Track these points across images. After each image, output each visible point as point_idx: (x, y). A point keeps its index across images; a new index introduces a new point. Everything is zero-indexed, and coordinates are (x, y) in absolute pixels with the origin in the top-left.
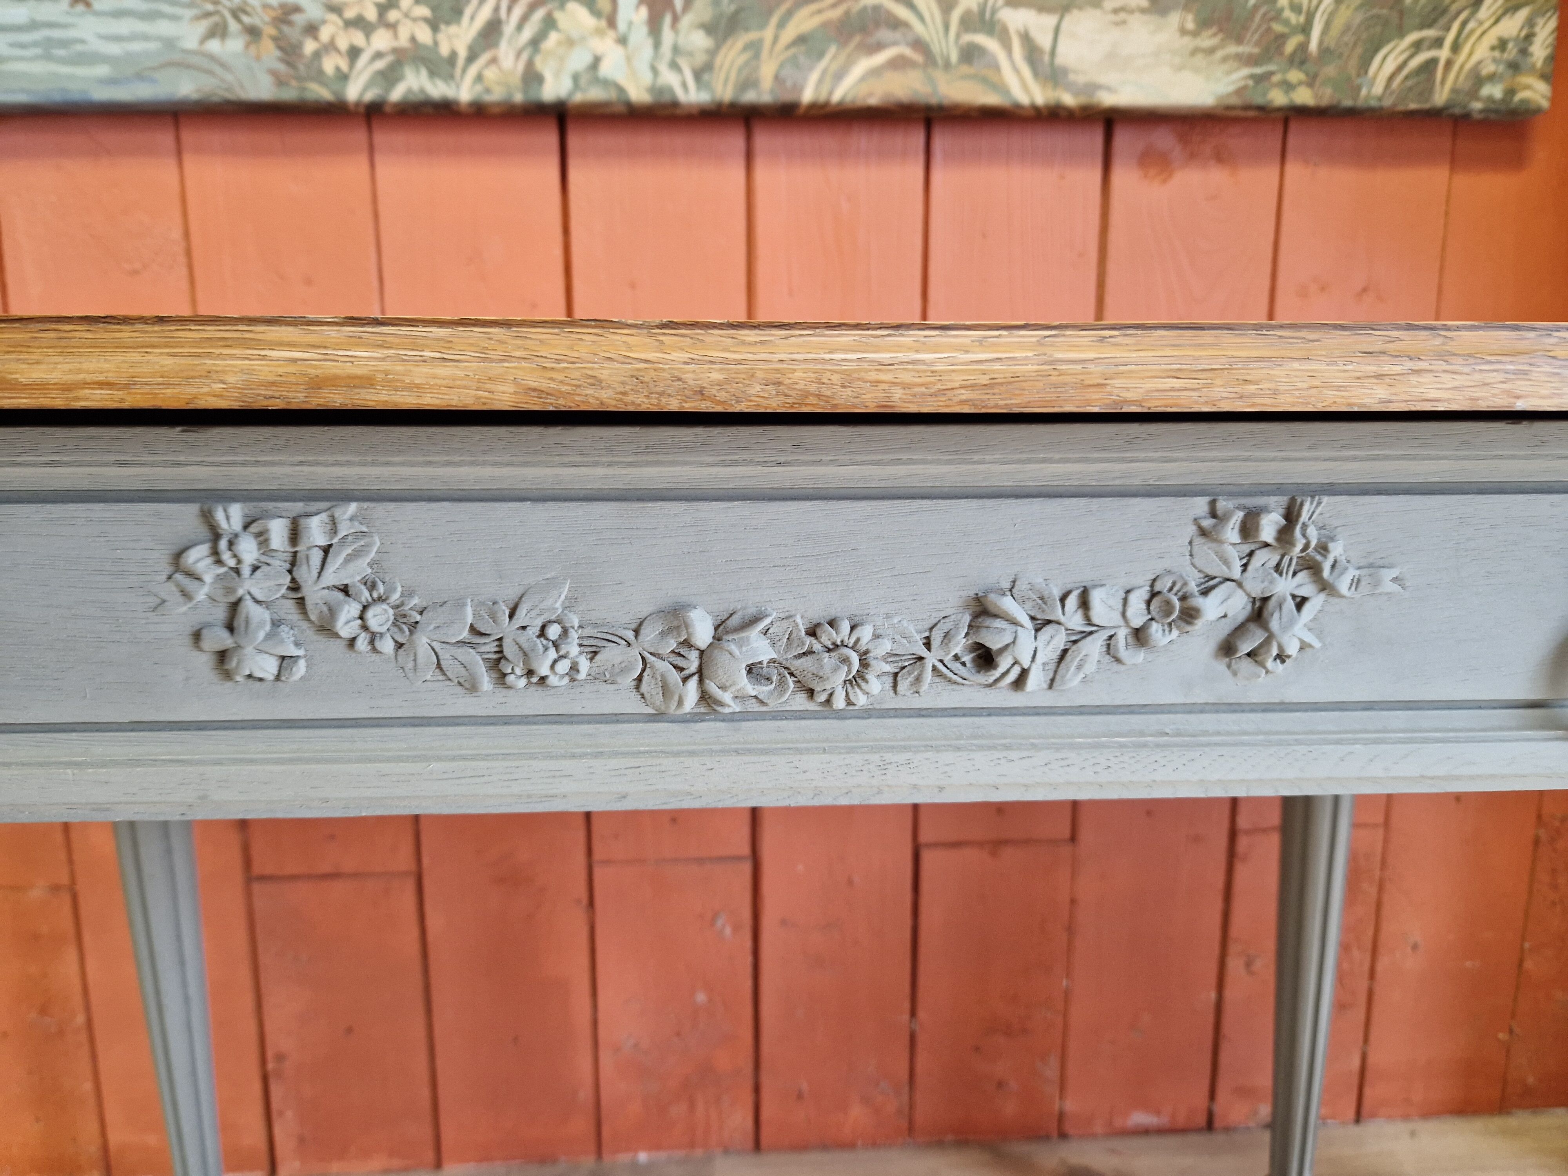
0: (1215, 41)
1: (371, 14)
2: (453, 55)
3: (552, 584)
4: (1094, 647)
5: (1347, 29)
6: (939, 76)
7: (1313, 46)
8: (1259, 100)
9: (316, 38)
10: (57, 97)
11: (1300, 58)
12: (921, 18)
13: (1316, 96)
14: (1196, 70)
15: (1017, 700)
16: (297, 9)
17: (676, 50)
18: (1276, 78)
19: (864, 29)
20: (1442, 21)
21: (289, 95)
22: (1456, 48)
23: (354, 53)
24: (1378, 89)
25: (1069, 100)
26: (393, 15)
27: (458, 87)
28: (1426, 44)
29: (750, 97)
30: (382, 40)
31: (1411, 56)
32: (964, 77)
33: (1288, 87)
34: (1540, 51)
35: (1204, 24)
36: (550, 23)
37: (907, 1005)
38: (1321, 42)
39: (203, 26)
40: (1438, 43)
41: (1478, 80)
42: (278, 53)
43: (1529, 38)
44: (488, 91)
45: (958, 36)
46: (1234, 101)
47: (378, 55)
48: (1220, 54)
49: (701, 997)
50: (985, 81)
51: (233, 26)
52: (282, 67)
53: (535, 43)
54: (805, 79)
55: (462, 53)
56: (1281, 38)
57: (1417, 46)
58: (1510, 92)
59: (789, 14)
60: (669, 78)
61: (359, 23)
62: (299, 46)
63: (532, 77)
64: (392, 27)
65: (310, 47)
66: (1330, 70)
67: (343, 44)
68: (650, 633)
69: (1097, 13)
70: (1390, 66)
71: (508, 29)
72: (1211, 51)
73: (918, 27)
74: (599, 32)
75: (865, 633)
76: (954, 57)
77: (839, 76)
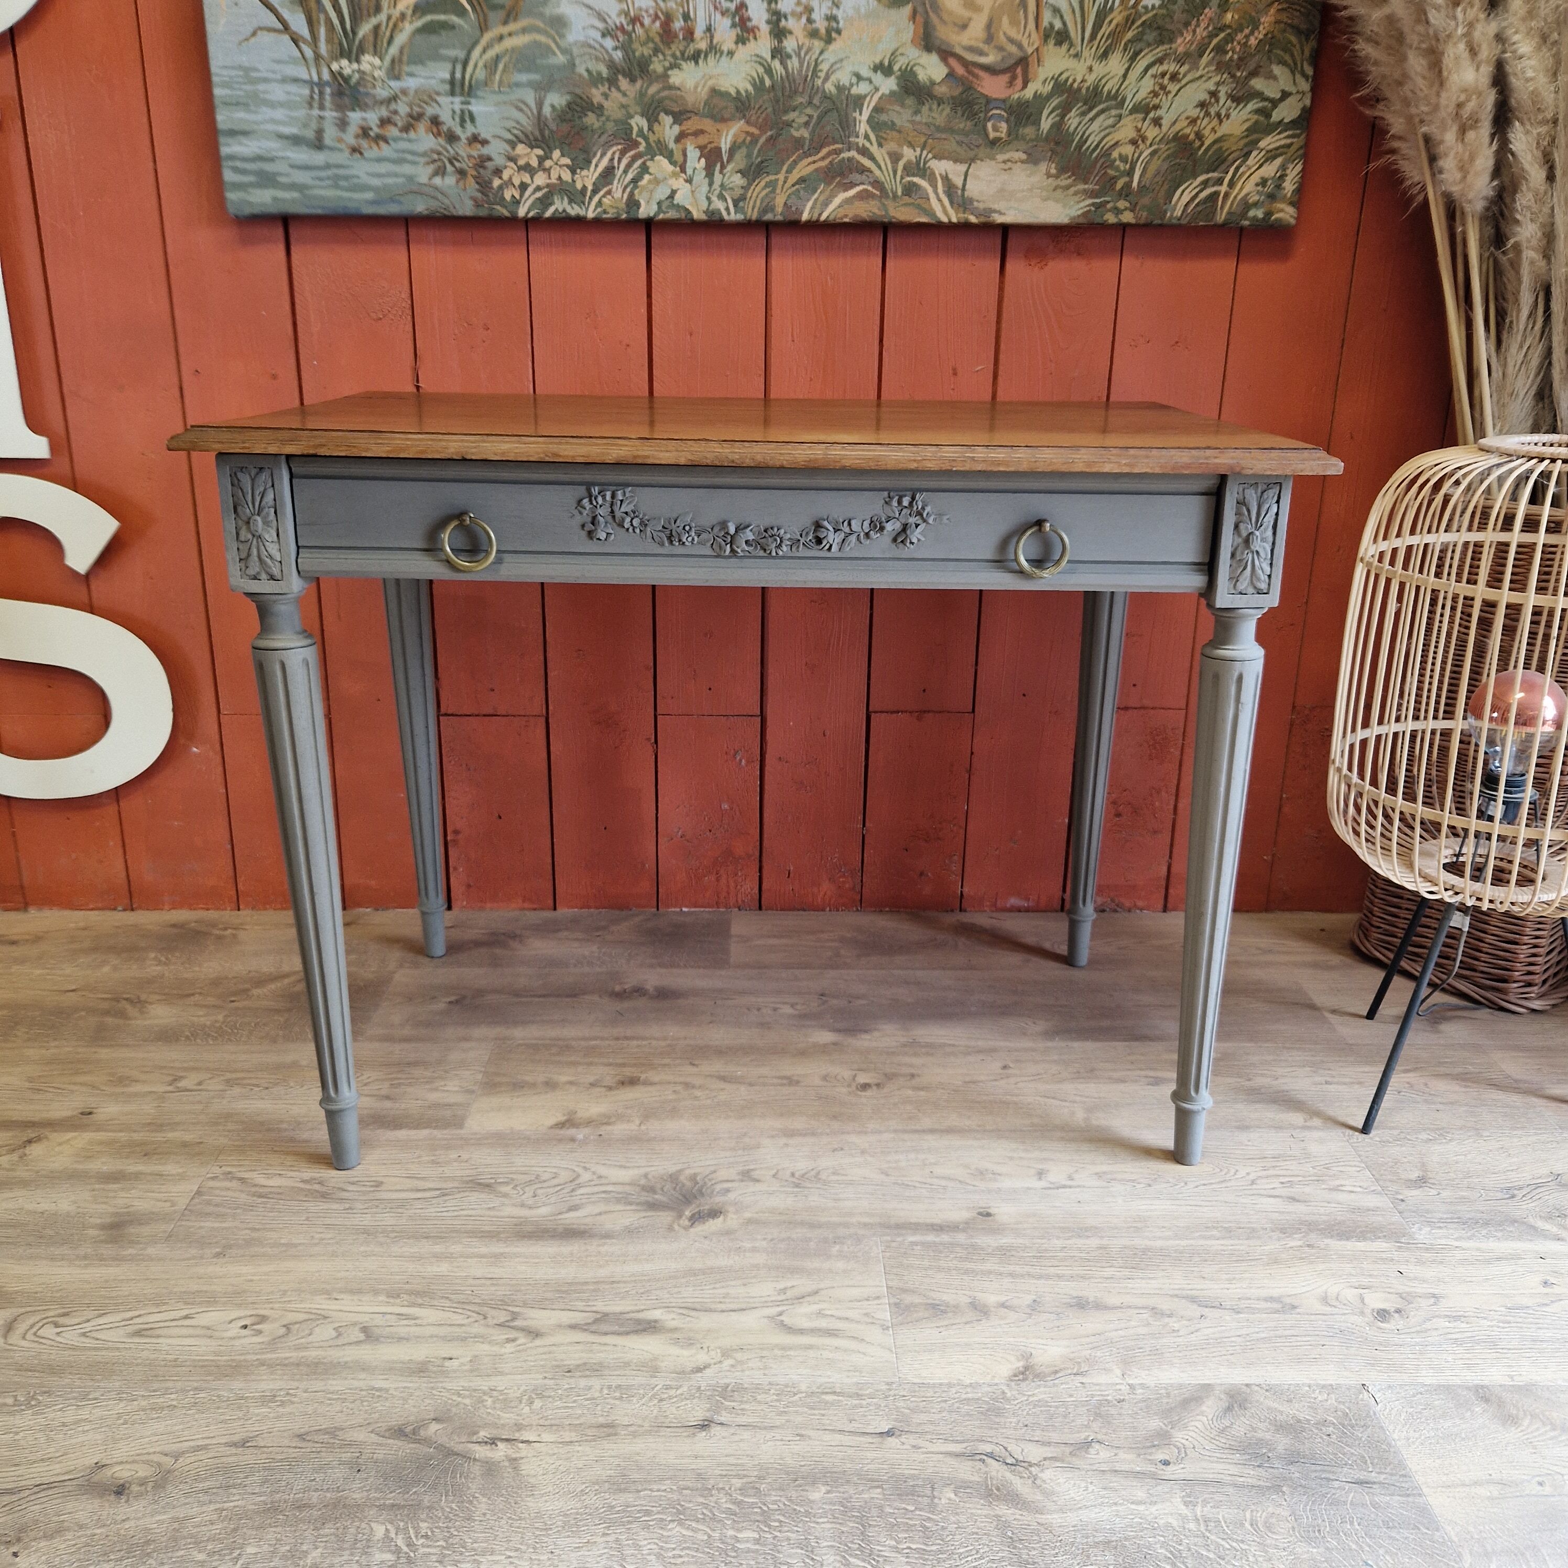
0: (1070, 181)
1: (534, 163)
2: (585, 188)
3: (687, 513)
4: (853, 538)
5: (1158, 173)
6: (890, 204)
7: (1135, 184)
9: (501, 178)
10: (341, 211)
11: (1126, 192)
12: (879, 167)
14: (1057, 201)
15: (828, 555)
16: (490, 159)
17: (722, 185)
18: (1109, 206)
19: (842, 174)
20: (1223, 167)
21: (483, 213)
22: (1231, 185)
23: (523, 187)
24: (1178, 213)
25: (973, 219)
26: (548, 163)
27: (587, 209)
28: (1211, 183)
29: (769, 217)
30: (540, 179)
31: (1201, 191)
32: (906, 205)
33: (1117, 211)
34: (1289, 186)
35: (1062, 170)
36: (644, 169)
37: (861, 817)
38: (1139, 182)
39: (431, 169)
40: (1220, 182)
41: (1246, 206)
42: (477, 186)
43: (1282, 177)
44: (605, 212)
45: (902, 178)
46: (1081, 220)
47: (539, 188)
48: (1073, 189)
49: (725, 806)
50: (919, 207)
51: (449, 168)
52: (479, 195)
53: (635, 181)
54: (805, 206)
55: (590, 188)
56: (1114, 180)
57: (1205, 184)
58: (1269, 214)
59: (795, 163)
60: (719, 205)
61: (527, 168)
62: (490, 182)
63: (633, 203)
64: (548, 171)
65: (496, 183)
66: (1146, 201)
67: (517, 182)
68: (716, 530)
69: (993, 163)
70: (1186, 198)
71: (619, 173)
72: (1067, 188)
73: (877, 172)
74: (674, 175)
75: (782, 531)
76: (899, 193)
77: (826, 204)
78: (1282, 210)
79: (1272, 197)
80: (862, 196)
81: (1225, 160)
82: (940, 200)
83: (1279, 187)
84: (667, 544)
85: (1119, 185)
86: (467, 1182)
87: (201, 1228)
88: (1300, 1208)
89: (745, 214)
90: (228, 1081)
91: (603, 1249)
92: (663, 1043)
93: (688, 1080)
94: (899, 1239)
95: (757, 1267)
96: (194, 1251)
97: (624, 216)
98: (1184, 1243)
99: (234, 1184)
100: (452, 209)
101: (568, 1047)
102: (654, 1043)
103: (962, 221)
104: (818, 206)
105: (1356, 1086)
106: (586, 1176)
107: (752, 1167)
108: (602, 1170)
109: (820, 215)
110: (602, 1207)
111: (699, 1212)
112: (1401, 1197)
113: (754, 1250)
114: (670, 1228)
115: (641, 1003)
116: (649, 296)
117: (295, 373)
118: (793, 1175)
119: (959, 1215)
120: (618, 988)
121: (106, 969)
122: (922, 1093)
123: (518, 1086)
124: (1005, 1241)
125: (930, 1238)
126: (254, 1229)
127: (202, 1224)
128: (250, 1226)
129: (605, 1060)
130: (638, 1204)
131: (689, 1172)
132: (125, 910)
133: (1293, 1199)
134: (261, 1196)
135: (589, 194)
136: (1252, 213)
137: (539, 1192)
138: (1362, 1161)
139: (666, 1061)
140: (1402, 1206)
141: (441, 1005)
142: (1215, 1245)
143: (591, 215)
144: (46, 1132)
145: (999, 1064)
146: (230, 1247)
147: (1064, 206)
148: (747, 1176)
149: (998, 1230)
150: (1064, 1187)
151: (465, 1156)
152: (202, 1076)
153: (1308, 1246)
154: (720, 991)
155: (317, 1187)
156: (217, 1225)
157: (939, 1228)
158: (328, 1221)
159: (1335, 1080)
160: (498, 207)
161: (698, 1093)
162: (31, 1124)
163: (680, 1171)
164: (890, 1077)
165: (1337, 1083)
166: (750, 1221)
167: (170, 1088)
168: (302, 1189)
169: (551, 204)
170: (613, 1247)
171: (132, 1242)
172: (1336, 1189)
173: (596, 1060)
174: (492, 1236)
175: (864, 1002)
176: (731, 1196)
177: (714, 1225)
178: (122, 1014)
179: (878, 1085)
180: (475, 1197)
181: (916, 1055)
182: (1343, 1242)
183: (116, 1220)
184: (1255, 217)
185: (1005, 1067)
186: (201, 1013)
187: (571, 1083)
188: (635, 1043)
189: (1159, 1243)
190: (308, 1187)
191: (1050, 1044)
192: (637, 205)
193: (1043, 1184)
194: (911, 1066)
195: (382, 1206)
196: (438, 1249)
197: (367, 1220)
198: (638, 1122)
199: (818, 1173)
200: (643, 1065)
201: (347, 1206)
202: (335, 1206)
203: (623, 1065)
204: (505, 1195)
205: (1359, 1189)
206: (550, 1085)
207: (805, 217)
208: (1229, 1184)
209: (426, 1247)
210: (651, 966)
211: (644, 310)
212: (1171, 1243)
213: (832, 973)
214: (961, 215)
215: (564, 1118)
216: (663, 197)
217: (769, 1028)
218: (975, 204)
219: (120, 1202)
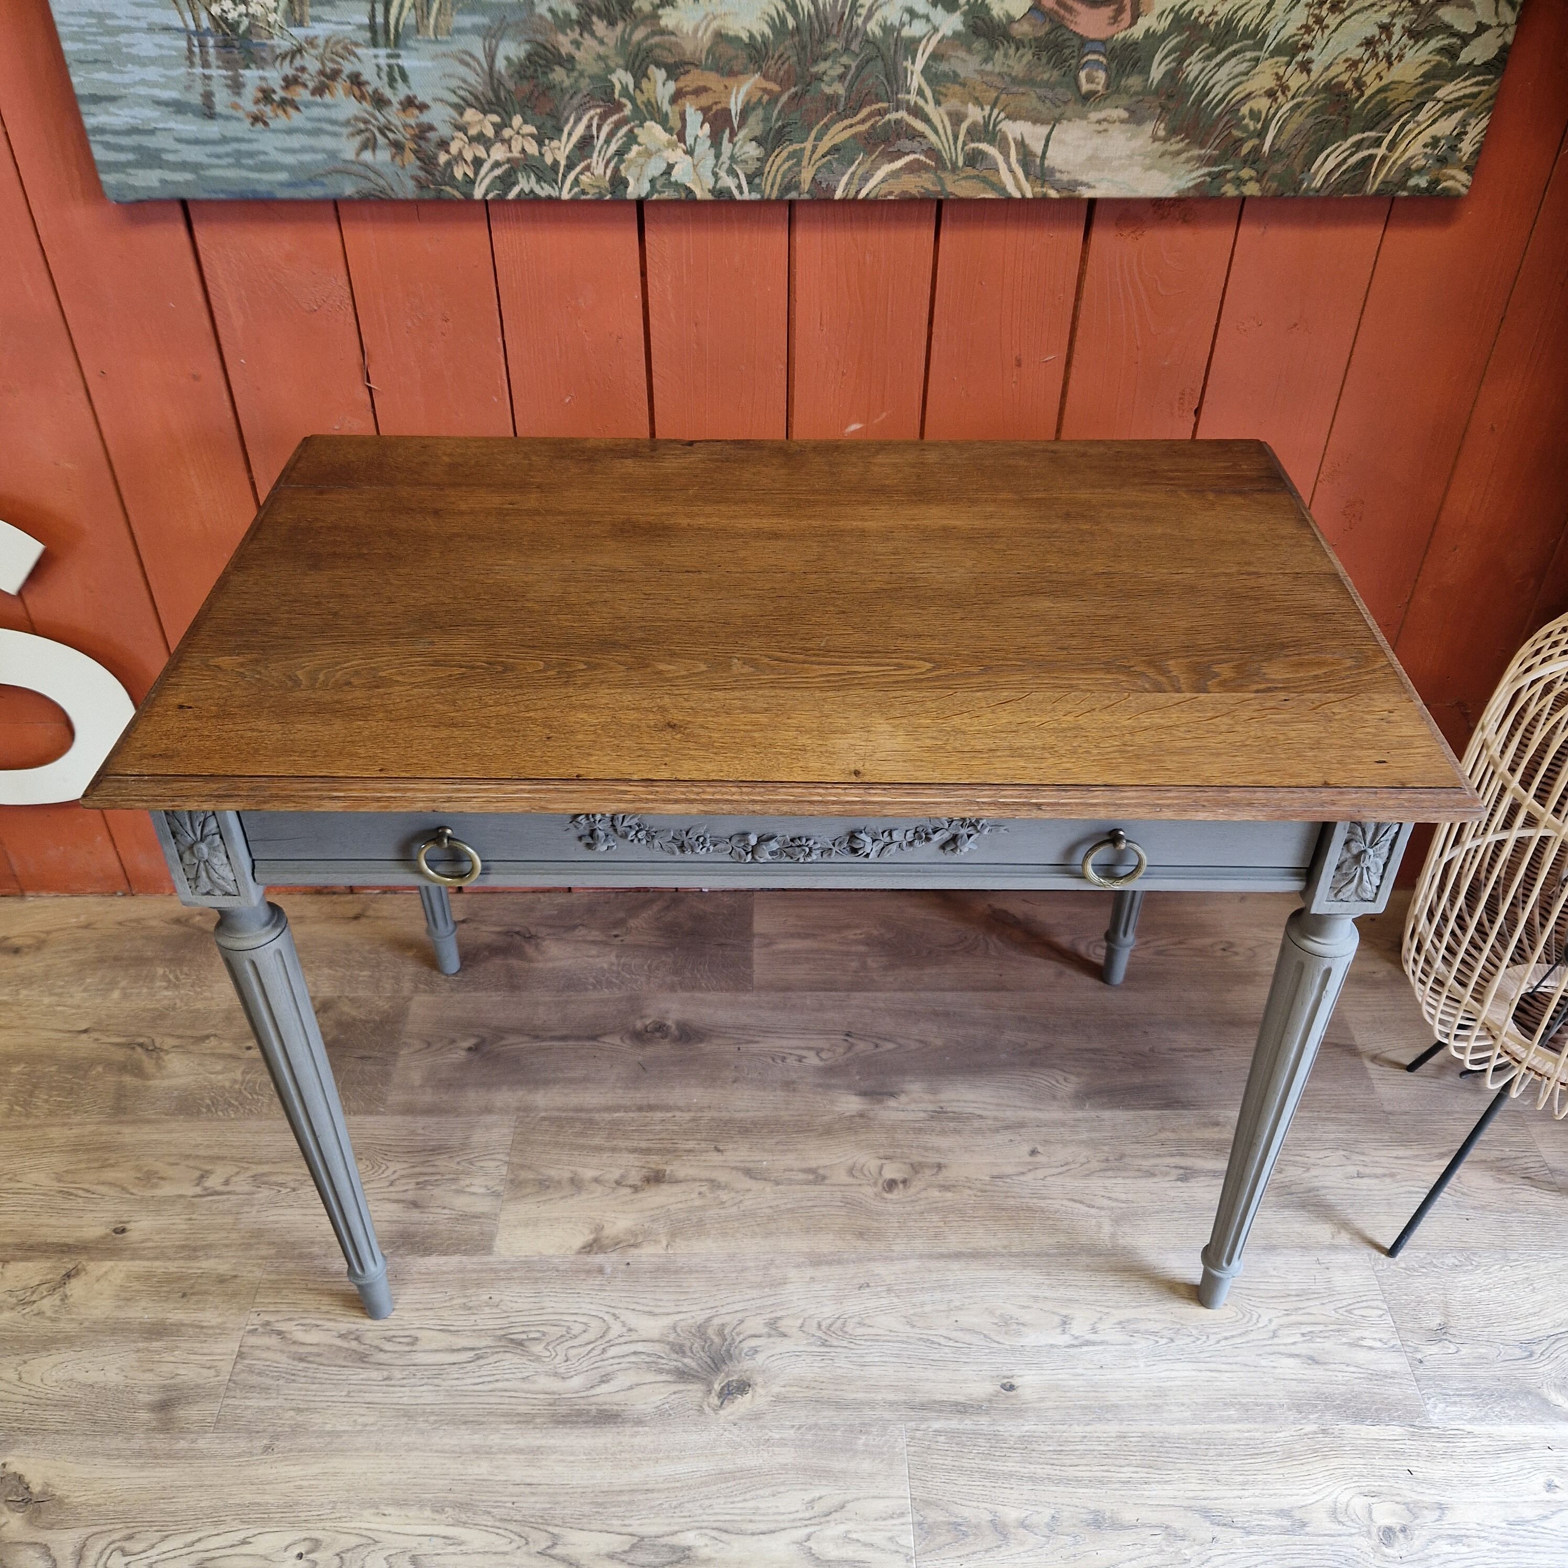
0: (1182, 145)
1: (490, 132)
2: (556, 163)
5: (1298, 132)
6: (948, 177)
7: (1266, 148)
8: (1214, 193)
9: (448, 152)
11: (1253, 159)
12: (936, 131)
13: (1262, 190)
14: (1163, 170)
16: (431, 128)
17: (732, 158)
18: (1230, 176)
19: (887, 141)
20: (1384, 124)
21: (429, 195)
22: (1392, 146)
23: (478, 163)
24: (1317, 183)
25: (1053, 194)
26: (507, 133)
27: (561, 189)
28: (1366, 144)
30: (498, 153)
31: (1351, 155)
33: (1239, 182)
34: (1467, 147)
35: (1173, 131)
36: (632, 138)
38: (1273, 144)
39: (358, 141)
40: (1378, 142)
41: (1408, 172)
42: (418, 163)
43: (1460, 136)
44: (583, 192)
45: (964, 144)
47: (497, 164)
48: (1184, 156)
50: (985, 180)
51: (381, 140)
52: (422, 174)
53: (620, 153)
54: (839, 181)
55: (563, 163)
56: (1240, 142)
57: (1358, 145)
58: (1435, 182)
59: (827, 127)
60: (729, 182)
61: (480, 138)
62: (435, 157)
63: (619, 182)
64: (508, 142)
65: (443, 158)
66: (1278, 168)
67: (469, 156)
69: (1085, 123)
70: (1331, 164)
71: (599, 143)
72: (1178, 153)
73: (933, 137)
74: (671, 145)
76: (960, 163)
77: (865, 179)
78: (1453, 178)
79: (1442, 161)
80: (914, 168)
81: (1389, 114)
82: (1011, 171)
83: (1453, 148)
84: (677, 851)
85: (1245, 150)
86: (501, 1338)
87: (247, 1407)
88: (1316, 1373)
89: (762, 192)
90: (255, 1177)
91: (637, 1441)
92: (687, 1116)
93: (714, 1175)
94: (923, 1427)
95: (784, 1467)
96: (243, 1444)
97: (608, 197)
98: (1200, 1428)
99: (274, 1341)
100: (390, 192)
101: (591, 1122)
102: (678, 1114)
103: (1039, 196)
104: (856, 181)
105: (1388, 1180)
106: (616, 1329)
107: (779, 1314)
108: (632, 1320)
109: (858, 192)
110: (631, 1378)
111: (728, 1384)
112: (1419, 1356)
113: (783, 1442)
114: (701, 1410)
115: (663, 1049)
116: (644, 274)
117: (220, 372)
118: (819, 1326)
119: (982, 1388)
120: (639, 1025)
121: (116, 994)
122: (949, 1195)
123: (544, 1185)
124: (1028, 1427)
125: (954, 1423)
126: (299, 1410)
127: (248, 1403)
128: (294, 1404)
129: (629, 1144)
130: (668, 1372)
131: (717, 1321)
132: (124, 895)
133: (1313, 1360)
134: (301, 1360)
135: (561, 171)
136: (1412, 182)
137: (572, 1352)
138: (1384, 1301)
139: (691, 1145)
140: (1420, 1371)
141: (459, 1055)
142: (1232, 1430)
143: (565, 196)
144: (83, 1260)
145: (1026, 1148)
146: (275, 1437)
147: (1172, 177)
148: (775, 1328)
149: (1018, 1412)
150: (1088, 1343)
151: (496, 1298)
152: (231, 1169)
153: (1324, 1431)
154: (744, 1028)
155: (354, 1345)
156: (263, 1404)
157: (962, 1408)
158: (369, 1397)
159: (1367, 1171)
160: (448, 189)
161: (724, 1196)
162: (64, 1249)
163: (709, 1320)
164: (916, 1168)
165: (1369, 1176)
166: (779, 1400)
167: (198, 1190)
168: (340, 1348)
169: (515, 183)
170: (644, 1438)
171: (182, 1431)
172: (1355, 1344)
173: (621, 1143)
174: (526, 1420)
175: (891, 1046)
176: (760, 1358)
177: (743, 1404)
178: (138, 1071)
179: (904, 1182)
180: (511, 1360)
181: (943, 1132)
182: (1357, 1427)
183: (164, 1396)
184: (1417, 185)
185: (1033, 1152)
186: (219, 1068)
187: (596, 1180)
188: (659, 1115)
189: (1176, 1430)
190: (345, 1344)
191: (1080, 1114)
192: (626, 184)
193: (1065, 1339)
194: (938, 1150)
195: (419, 1375)
196: (477, 1439)
197: (404, 1396)
198: (664, 1243)
199: (844, 1324)
200: (669, 1151)
201: (386, 1374)
202: (374, 1374)
203: (648, 1151)
204: (538, 1359)
205: (1378, 1344)
206: (576, 1183)
207: (838, 195)
208: (1251, 1336)
209: (466, 1438)
210: (672, 988)
211: (638, 296)
212: (1189, 1428)
213: (858, 998)
214: (1038, 189)
215: (592, 1237)
216: (657, 173)
217: (794, 1090)
218: (1058, 175)
219: (166, 1369)
